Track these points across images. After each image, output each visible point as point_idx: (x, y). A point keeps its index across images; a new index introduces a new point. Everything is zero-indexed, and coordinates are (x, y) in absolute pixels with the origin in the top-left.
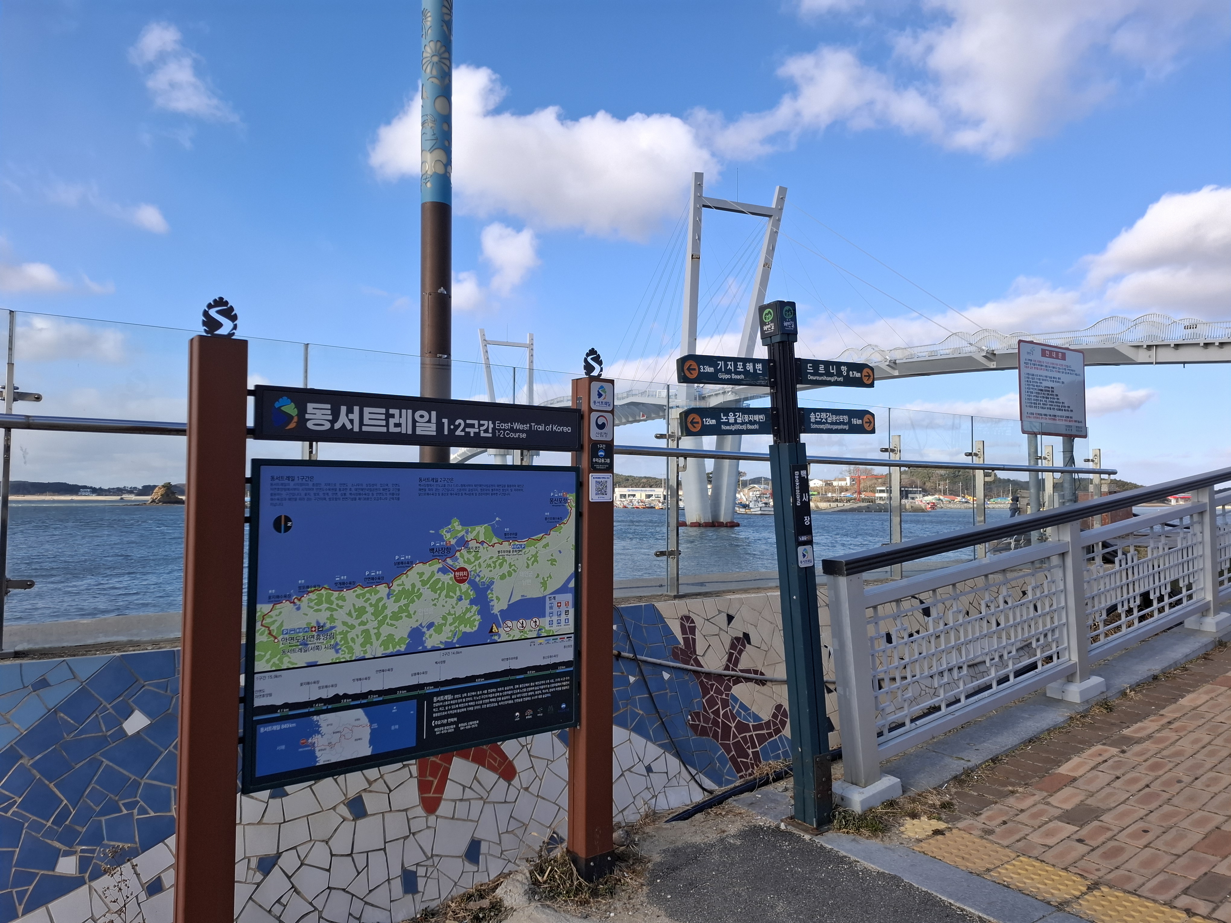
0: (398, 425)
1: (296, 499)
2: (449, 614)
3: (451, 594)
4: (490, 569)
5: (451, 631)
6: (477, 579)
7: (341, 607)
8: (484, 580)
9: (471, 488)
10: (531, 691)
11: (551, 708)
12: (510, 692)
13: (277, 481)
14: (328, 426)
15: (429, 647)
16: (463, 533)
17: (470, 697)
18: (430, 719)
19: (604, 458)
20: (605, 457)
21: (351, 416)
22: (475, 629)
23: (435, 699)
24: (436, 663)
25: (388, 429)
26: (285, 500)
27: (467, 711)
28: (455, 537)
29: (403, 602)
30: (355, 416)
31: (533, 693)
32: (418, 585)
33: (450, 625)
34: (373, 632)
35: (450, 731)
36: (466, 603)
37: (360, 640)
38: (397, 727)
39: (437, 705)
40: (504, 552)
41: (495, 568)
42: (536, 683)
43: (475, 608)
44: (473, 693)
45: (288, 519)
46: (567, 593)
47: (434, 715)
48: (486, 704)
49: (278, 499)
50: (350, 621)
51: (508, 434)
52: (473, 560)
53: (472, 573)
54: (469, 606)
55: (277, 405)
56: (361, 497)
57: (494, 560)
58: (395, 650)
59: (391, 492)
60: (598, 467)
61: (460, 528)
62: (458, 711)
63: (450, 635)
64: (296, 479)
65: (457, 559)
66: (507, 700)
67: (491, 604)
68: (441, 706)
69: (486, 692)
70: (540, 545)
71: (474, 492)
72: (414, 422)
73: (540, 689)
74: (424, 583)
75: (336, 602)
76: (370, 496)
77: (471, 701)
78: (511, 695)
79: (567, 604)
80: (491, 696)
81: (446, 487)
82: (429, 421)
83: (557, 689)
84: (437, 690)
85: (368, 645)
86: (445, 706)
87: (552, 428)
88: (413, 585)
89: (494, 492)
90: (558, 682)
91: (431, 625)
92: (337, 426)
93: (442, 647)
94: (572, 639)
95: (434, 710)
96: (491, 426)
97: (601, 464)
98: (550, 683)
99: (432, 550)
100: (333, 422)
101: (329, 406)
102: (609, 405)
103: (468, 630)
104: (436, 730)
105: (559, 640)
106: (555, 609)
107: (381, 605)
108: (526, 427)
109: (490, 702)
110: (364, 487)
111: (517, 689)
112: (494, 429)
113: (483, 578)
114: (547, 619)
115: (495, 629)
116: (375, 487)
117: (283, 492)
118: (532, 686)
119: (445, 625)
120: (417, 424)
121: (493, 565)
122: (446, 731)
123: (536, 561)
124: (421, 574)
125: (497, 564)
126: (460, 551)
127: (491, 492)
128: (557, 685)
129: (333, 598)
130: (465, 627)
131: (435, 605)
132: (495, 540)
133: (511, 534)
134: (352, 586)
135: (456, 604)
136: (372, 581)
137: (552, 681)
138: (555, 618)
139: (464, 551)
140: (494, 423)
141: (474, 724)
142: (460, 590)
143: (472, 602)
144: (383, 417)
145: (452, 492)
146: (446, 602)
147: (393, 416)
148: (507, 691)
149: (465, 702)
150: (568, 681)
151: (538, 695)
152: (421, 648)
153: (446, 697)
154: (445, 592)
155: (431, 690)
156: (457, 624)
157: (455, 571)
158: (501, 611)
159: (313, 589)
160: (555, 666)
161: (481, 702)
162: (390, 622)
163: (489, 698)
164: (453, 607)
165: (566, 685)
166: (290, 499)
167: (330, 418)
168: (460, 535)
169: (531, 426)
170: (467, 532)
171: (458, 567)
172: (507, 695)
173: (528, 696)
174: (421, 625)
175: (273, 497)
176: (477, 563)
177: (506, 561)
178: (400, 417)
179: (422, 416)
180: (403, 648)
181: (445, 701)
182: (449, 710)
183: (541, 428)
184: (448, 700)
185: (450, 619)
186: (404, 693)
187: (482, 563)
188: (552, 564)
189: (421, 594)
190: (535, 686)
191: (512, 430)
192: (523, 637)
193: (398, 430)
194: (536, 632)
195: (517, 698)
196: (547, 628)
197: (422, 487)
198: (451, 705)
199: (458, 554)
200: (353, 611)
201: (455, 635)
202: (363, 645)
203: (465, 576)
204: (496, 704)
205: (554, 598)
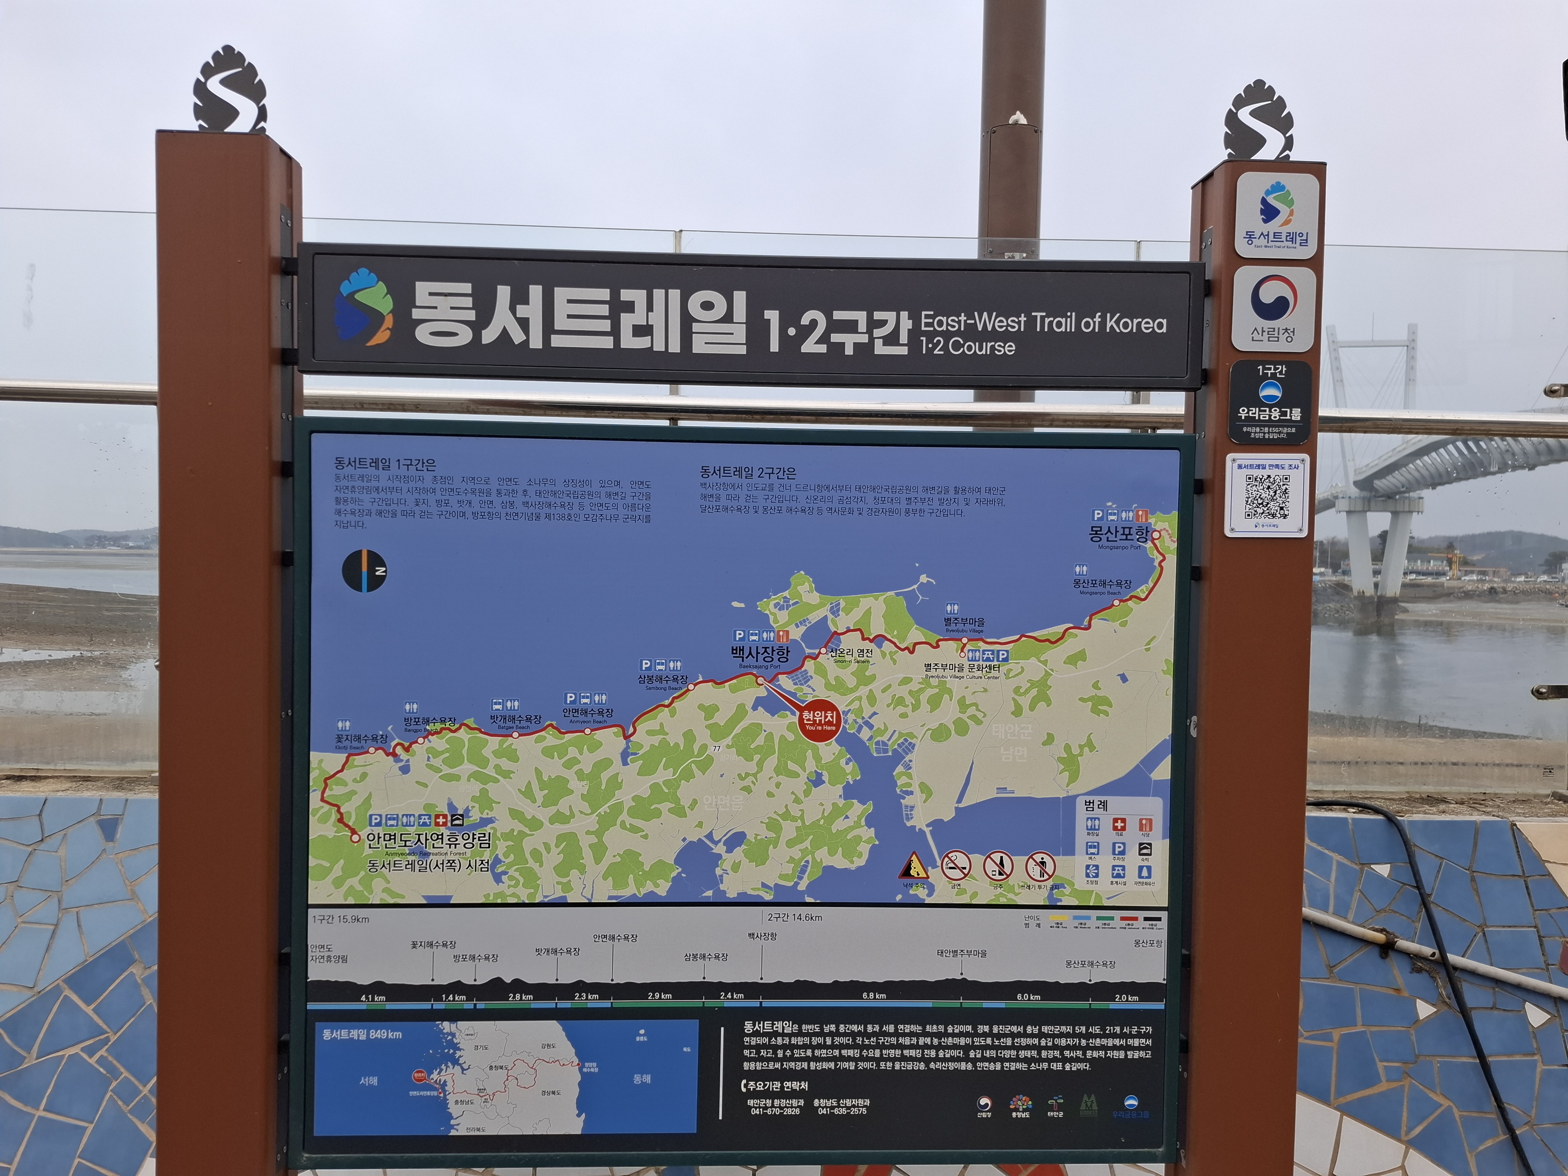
0: (643, 330)
1: (394, 515)
2: (787, 815)
3: (791, 766)
4: (900, 709)
5: (792, 860)
6: (865, 734)
7: (507, 774)
8: (885, 738)
9: (845, 494)
10: (1028, 1047)
11: (1089, 1104)
12: (962, 1041)
13: (349, 470)
14: (465, 336)
15: (732, 895)
16: (824, 612)
17: (845, 1035)
18: (735, 1073)
19: (1280, 405)
20: (1284, 403)
21: (522, 311)
22: (861, 862)
23: (748, 1026)
24: (751, 935)
25: (617, 341)
26: (370, 513)
27: (837, 1070)
28: (803, 622)
29: (662, 775)
30: (533, 310)
31: (1034, 1053)
32: (703, 736)
33: (790, 843)
34: (586, 842)
35: (789, 1111)
36: (832, 793)
37: (554, 857)
38: (648, 1079)
39: (754, 1041)
40: (944, 667)
41: (916, 707)
42: (1045, 1029)
43: (858, 809)
44: (855, 1028)
45: (376, 560)
46: (1145, 794)
47: (746, 1066)
48: (894, 1060)
49: (353, 513)
50: (530, 810)
51: (957, 346)
52: (851, 682)
53: (851, 717)
54: (841, 802)
55: (345, 289)
56: (552, 511)
57: (914, 686)
58: (643, 891)
59: (629, 500)
60: (1256, 432)
61: (815, 598)
62: (813, 1065)
63: (789, 869)
64: (394, 465)
65: (807, 679)
66: (952, 1059)
67: (907, 801)
68: (764, 1046)
69: (891, 1028)
70: (1056, 655)
71: (854, 505)
72: (687, 321)
73: (1055, 1047)
74: (717, 732)
75: (493, 761)
76: (576, 510)
77: (848, 1047)
78: (967, 1048)
79: (1145, 825)
80: (907, 1041)
81: (776, 492)
82: (728, 318)
83: (1110, 1054)
84: (754, 1003)
85: (574, 873)
86: (775, 1048)
87: (1103, 324)
88: (689, 736)
89: (913, 506)
90: (1114, 1036)
91: (736, 840)
92: (489, 336)
93: (768, 897)
94: (1164, 924)
95: (746, 1052)
96: (906, 324)
97: (1270, 423)
98: (1088, 1036)
99: (737, 651)
100: (478, 326)
101: (467, 288)
102: (1305, 243)
103: (840, 862)
104: (751, 1102)
105: (1117, 923)
106: (1107, 836)
107: (605, 776)
108: (1016, 323)
109: (903, 1058)
110: (560, 487)
111: (985, 1035)
112: (915, 333)
113: (881, 732)
114: (1080, 860)
115: (916, 869)
116: (587, 488)
117: (366, 497)
118: (1032, 1036)
119: (775, 842)
120: (696, 327)
121: (909, 700)
122: (778, 1112)
123: (1043, 696)
124: (709, 711)
125: (924, 698)
126: (815, 658)
127: (904, 506)
128: (1110, 1042)
129: (487, 752)
130: (832, 853)
131: (747, 789)
132: (916, 634)
133: (964, 621)
134: (534, 727)
135: (807, 793)
136: (582, 718)
137: (1096, 1030)
138: (1105, 861)
139: (826, 659)
140: (915, 318)
141: (860, 1105)
142: (817, 758)
143: (850, 792)
144: (605, 310)
145: (793, 505)
146: (778, 785)
147: (629, 307)
148: (953, 1035)
149: (833, 1047)
150: (1146, 1036)
151: (1049, 1061)
152: (709, 893)
153: (779, 1026)
154: (772, 761)
155: (738, 1001)
156: (807, 844)
157: (801, 709)
158: (937, 825)
159: (438, 726)
160: (1106, 990)
161: (877, 1054)
162: (629, 821)
163: (902, 1047)
164: (797, 801)
165: (1139, 1048)
166: (380, 513)
167: (471, 315)
168: (814, 617)
169: (1031, 321)
170: (835, 611)
171: (810, 699)
172: (955, 1047)
173: (1017, 1059)
174: (710, 836)
175: (342, 507)
176: (863, 691)
177: (950, 692)
178: (650, 308)
179: (707, 306)
180: (662, 889)
181: (775, 1034)
182: (785, 1059)
183: (1067, 324)
184: (783, 1035)
185: (789, 830)
186: (666, 1000)
187: (878, 694)
188: (1095, 711)
189: (710, 760)
190: (1041, 1035)
191: (971, 333)
192: (1003, 901)
193: (643, 343)
194: (1045, 893)
195: (984, 1059)
196: (1081, 882)
197: (709, 491)
198: (792, 1047)
199: (809, 665)
200: (535, 786)
201: (803, 871)
202: (561, 870)
203: (829, 723)
204: (922, 1066)
205: (1104, 805)
